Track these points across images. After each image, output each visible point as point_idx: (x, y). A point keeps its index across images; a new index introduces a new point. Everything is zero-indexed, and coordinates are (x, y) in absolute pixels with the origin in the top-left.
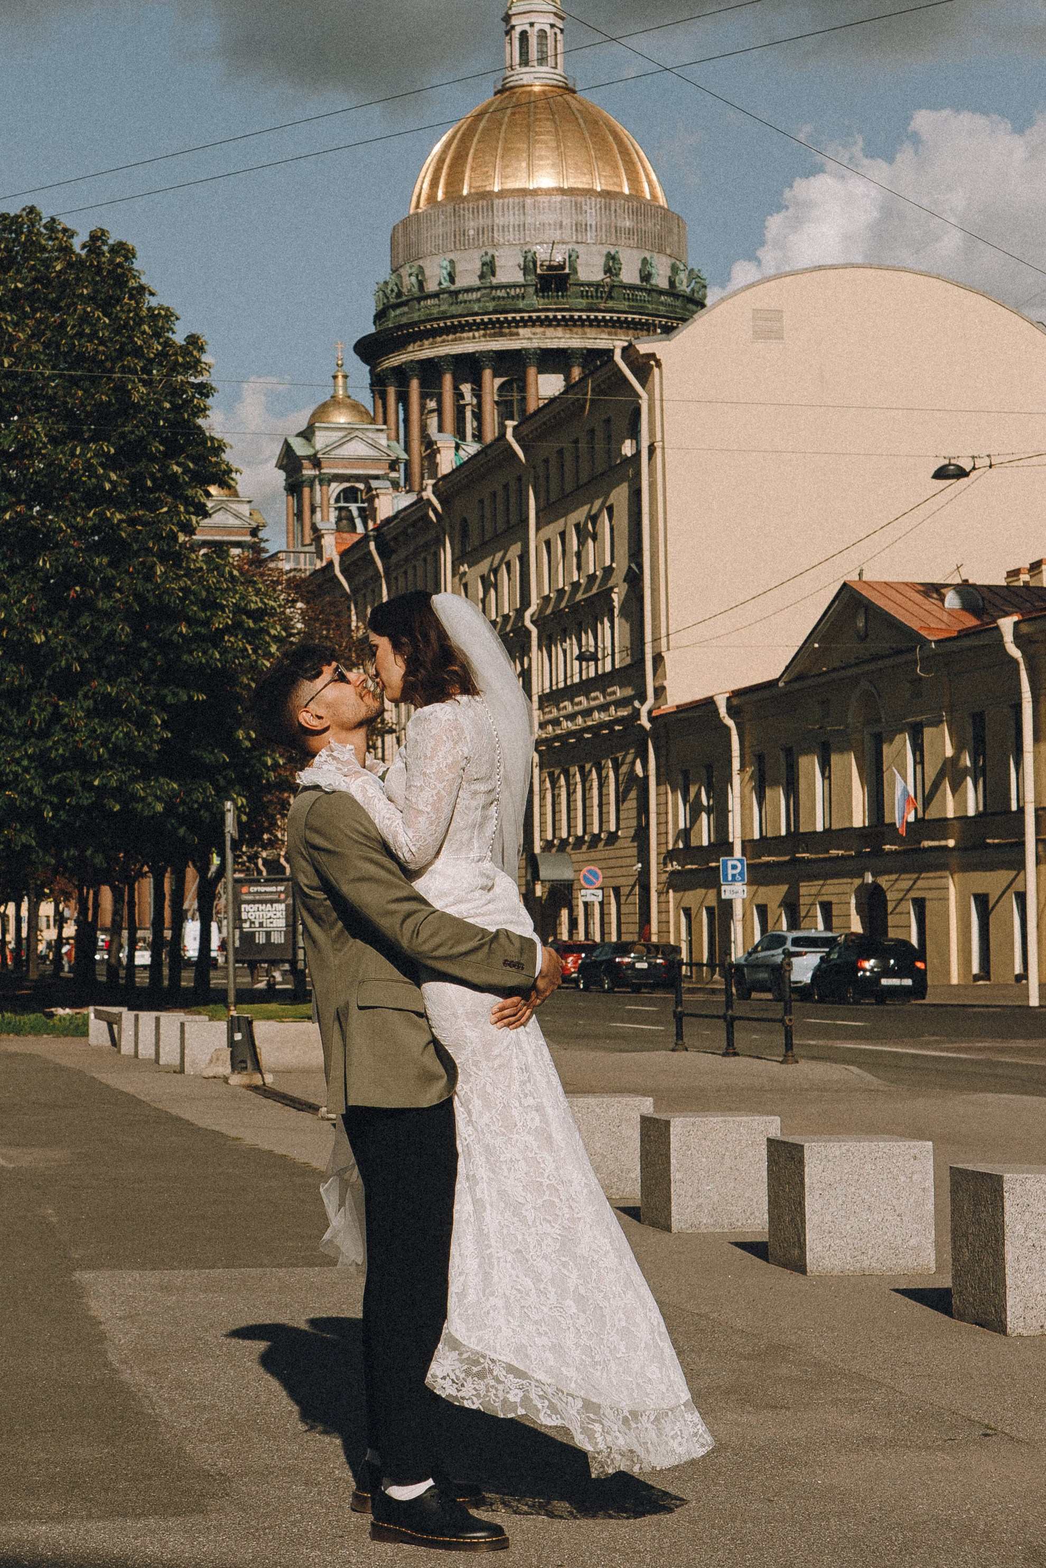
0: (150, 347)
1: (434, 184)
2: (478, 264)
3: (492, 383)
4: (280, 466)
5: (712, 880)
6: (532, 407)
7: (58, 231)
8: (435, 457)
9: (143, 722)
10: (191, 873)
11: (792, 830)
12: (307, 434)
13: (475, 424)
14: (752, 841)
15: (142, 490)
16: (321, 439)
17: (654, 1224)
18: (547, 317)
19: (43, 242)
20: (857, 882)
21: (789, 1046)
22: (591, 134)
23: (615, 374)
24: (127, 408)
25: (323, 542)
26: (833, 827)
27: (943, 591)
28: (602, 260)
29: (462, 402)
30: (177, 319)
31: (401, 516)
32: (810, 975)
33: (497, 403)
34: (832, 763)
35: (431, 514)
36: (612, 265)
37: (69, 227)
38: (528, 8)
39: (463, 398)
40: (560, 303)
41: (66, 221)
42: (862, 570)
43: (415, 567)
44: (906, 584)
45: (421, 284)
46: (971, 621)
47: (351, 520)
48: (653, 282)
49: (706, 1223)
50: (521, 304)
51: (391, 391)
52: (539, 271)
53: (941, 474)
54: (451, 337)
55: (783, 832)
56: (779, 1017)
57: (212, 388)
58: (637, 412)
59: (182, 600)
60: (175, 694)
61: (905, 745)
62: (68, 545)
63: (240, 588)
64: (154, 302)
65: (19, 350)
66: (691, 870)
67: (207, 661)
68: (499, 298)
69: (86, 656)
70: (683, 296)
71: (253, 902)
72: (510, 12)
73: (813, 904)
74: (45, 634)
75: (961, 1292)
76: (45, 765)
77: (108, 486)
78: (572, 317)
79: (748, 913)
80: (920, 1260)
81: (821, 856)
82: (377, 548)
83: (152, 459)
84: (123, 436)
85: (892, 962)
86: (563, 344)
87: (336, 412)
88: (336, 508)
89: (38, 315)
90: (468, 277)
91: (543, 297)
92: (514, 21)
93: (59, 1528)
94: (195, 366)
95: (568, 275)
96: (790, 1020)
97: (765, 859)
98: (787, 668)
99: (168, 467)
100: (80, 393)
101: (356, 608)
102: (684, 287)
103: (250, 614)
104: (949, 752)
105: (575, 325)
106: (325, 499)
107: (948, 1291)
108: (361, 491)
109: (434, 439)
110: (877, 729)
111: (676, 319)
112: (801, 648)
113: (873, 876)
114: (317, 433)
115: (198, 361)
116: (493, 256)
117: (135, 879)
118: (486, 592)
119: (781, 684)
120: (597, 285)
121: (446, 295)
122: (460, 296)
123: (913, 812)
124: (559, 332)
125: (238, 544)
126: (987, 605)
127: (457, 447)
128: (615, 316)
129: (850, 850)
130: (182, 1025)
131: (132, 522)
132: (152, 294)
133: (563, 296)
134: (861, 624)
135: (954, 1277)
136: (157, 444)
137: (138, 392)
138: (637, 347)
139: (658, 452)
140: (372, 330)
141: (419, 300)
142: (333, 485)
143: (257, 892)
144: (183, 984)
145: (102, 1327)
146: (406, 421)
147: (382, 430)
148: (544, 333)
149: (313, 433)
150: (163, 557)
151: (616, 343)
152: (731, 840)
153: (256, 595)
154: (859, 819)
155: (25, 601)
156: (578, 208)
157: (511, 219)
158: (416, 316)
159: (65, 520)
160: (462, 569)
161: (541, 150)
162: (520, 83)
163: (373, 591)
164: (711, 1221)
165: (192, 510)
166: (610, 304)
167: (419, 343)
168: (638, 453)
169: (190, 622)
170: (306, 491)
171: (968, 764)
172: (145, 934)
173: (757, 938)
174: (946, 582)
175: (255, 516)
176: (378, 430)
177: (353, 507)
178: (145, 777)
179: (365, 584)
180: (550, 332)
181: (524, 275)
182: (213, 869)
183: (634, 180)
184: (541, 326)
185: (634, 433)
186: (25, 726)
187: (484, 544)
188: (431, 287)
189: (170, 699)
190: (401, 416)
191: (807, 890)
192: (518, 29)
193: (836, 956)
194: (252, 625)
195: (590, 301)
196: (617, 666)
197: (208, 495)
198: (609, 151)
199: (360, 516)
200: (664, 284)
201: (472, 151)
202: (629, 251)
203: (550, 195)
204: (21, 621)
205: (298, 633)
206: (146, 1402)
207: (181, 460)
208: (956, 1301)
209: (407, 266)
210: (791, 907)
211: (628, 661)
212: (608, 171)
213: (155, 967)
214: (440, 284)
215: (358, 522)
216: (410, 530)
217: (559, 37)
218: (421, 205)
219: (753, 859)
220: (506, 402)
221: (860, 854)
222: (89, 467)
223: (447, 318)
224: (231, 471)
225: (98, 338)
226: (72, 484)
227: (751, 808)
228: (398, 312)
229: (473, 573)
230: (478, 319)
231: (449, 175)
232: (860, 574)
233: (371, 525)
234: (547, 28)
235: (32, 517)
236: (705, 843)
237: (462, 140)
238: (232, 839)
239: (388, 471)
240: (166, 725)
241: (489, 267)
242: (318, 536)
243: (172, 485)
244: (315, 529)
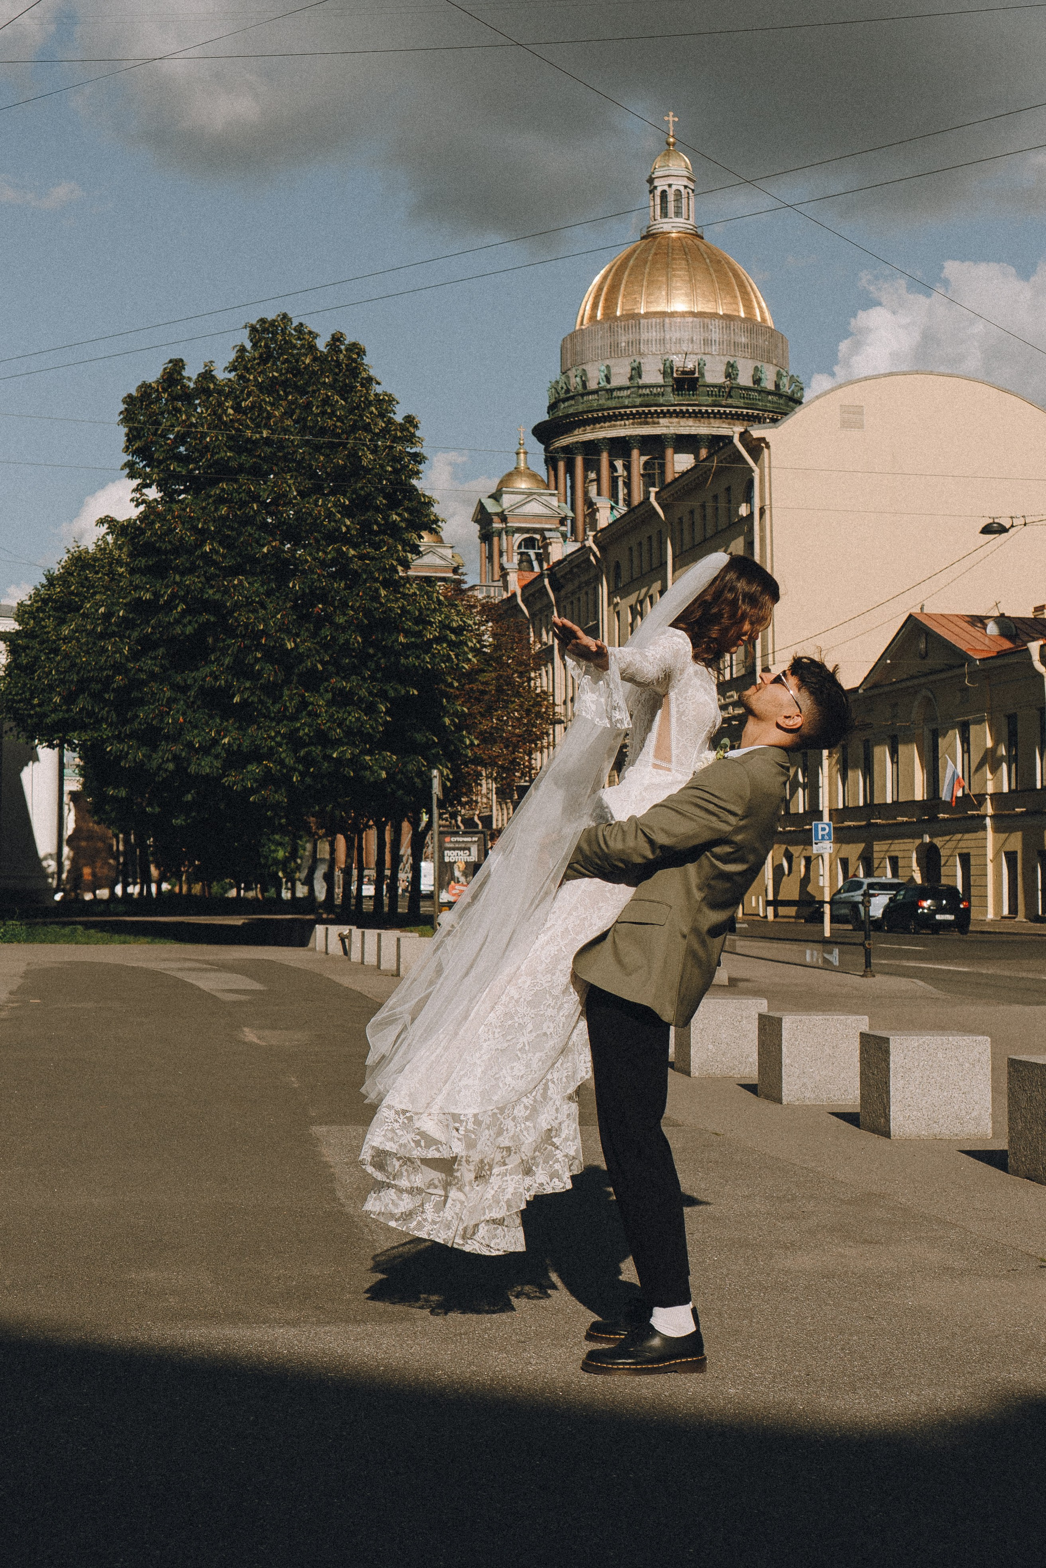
0: (376, 424)
1: (595, 306)
2: (629, 369)
3: (638, 460)
4: (476, 521)
5: (806, 839)
6: (669, 478)
7: (305, 333)
8: (595, 515)
9: (371, 709)
10: (406, 826)
11: (868, 802)
12: (496, 497)
13: (626, 491)
14: (837, 810)
15: (369, 533)
16: (507, 500)
17: (767, 1097)
18: (681, 410)
19: (294, 342)
20: (918, 842)
21: (868, 964)
22: (715, 271)
23: (734, 454)
24: (356, 470)
25: (508, 578)
26: (900, 800)
27: (986, 621)
28: (723, 368)
29: (616, 474)
30: (398, 403)
31: (568, 559)
32: (881, 911)
33: (642, 475)
34: (900, 752)
35: (592, 558)
36: (731, 371)
37: (313, 330)
38: (667, 173)
39: (616, 471)
40: (692, 400)
41: (311, 325)
42: (923, 606)
43: (579, 599)
44: (957, 616)
45: (584, 384)
46: (1007, 645)
47: (530, 562)
48: (763, 385)
49: (809, 1097)
50: (661, 400)
51: (561, 465)
52: (675, 375)
53: (987, 530)
54: (607, 424)
55: (861, 804)
56: (861, 941)
57: (424, 457)
58: (751, 482)
59: (400, 616)
60: (396, 690)
61: (955, 738)
62: (313, 572)
63: (444, 609)
64: (379, 389)
65: (275, 424)
66: (790, 831)
67: (420, 664)
68: (644, 395)
69: (327, 658)
70: (786, 396)
71: (454, 849)
72: (653, 176)
73: (884, 858)
74: (295, 642)
75: (1015, 1153)
76: (294, 741)
77: (344, 529)
78: (700, 410)
79: (834, 864)
80: (980, 1128)
81: (890, 822)
82: (550, 583)
83: (377, 509)
84: (354, 491)
85: (944, 902)
86: (693, 431)
87: (519, 479)
88: (518, 553)
89: (290, 397)
90: (620, 378)
91: (678, 395)
92: (657, 183)
93: (293, 1331)
94: (411, 439)
95: (697, 378)
96: (869, 944)
97: (847, 824)
98: (865, 679)
99: (389, 516)
100: (322, 458)
101: (533, 628)
102: (786, 389)
103: (453, 630)
104: (989, 744)
105: (703, 417)
106: (510, 546)
107: (1004, 1152)
108: (538, 540)
109: (594, 501)
110: (934, 726)
111: (779, 413)
112: (877, 663)
113: (930, 837)
114: (504, 496)
115: (413, 435)
116: (640, 363)
117: (364, 830)
118: (634, 619)
119: (861, 691)
120: (720, 387)
121: (604, 392)
122: (615, 394)
123: (961, 790)
124: (690, 422)
125: (443, 579)
126: (1019, 632)
127: (612, 508)
128: (734, 410)
129: (912, 817)
130: (398, 940)
131: (362, 557)
132: (378, 383)
133: (693, 395)
134: (922, 646)
135: (1011, 1141)
136: (381, 499)
137: (366, 458)
138: (752, 432)
139: (767, 512)
140: (546, 417)
141: (582, 395)
142: (516, 535)
143: (457, 842)
144: (399, 910)
145: (332, 1170)
146: (573, 487)
147: (553, 495)
148: (679, 423)
149: (501, 495)
150: (386, 584)
151: (735, 430)
152: (821, 809)
153: (457, 615)
154: (919, 794)
155: (279, 616)
156: (705, 327)
157: (653, 335)
158: (581, 408)
159: (310, 554)
160: (615, 600)
161: (677, 283)
162: (661, 230)
163: (547, 616)
164: (813, 1096)
165: (408, 548)
166: (730, 401)
167: (582, 428)
168: (751, 514)
169: (407, 633)
170: (496, 539)
171: (1004, 753)
172: (370, 873)
173: (840, 883)
174: (989, 615)
175: (456, 558)
176: (551, 495)
177: (532, 553)
178: (370, 752)
179: (541, 611)
180: (683, 422)
181: (664, 378)
182: (423, 824)
183: (748, 307)
184: (677, 417)
185: (749, 500)
186: (279, 711)
187: (633, 580)
188: (592, 385)
189: (392, 694)
190: (569, 484)
191: (879, 847)
192: (659, 189)
193: (901, 897)
194: (453, 637)
195: (714, 398)
196: (734, 676)
197: (421, 537)
198: (729, 284)
199: (537, 559)
200: (771, 387)
201: (624, 282)
202: (743, 360)
203: (684, 317)
204: (276, 632)
205: (490, 645)
206: (366, 1230)
207: (400, 511)
208: (1011, 1161)
209: (574, 370)
210: (867, 860)
211: (743, 672)
212: (728, 299)
213: (377, 897)
214: (599, 383)
215: (535, 564)
216: (575, 570)
217: (691, 194)
218: (585, 322)
219: (838, 823)
220: (649, 475)
221: (920, 821)
222: (330, 515)
223: (604, 410)
224: (438, 520)
225: (336, 416)
226: (316, 526)
227: (837, 785)
228: (566, 404)
229: (624, 604)
230: (628, 411)
231: (606, 300)
232: (922, 608)
233: (545, 566)
234: (682, 188)
235: (284, 551)
236: (801, 811)
237: (616, 274)
238: (438, 799)
239: (558, 526)
240: (388, 712)
241: (637, 371)
242: (504, 574)
243: (393, 530)
244: (502, 568)
